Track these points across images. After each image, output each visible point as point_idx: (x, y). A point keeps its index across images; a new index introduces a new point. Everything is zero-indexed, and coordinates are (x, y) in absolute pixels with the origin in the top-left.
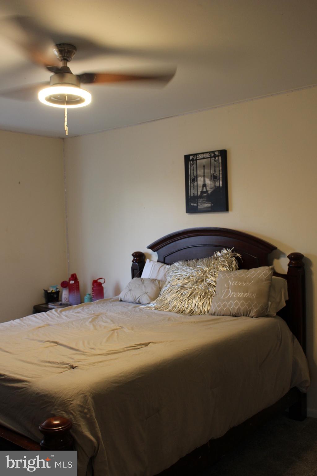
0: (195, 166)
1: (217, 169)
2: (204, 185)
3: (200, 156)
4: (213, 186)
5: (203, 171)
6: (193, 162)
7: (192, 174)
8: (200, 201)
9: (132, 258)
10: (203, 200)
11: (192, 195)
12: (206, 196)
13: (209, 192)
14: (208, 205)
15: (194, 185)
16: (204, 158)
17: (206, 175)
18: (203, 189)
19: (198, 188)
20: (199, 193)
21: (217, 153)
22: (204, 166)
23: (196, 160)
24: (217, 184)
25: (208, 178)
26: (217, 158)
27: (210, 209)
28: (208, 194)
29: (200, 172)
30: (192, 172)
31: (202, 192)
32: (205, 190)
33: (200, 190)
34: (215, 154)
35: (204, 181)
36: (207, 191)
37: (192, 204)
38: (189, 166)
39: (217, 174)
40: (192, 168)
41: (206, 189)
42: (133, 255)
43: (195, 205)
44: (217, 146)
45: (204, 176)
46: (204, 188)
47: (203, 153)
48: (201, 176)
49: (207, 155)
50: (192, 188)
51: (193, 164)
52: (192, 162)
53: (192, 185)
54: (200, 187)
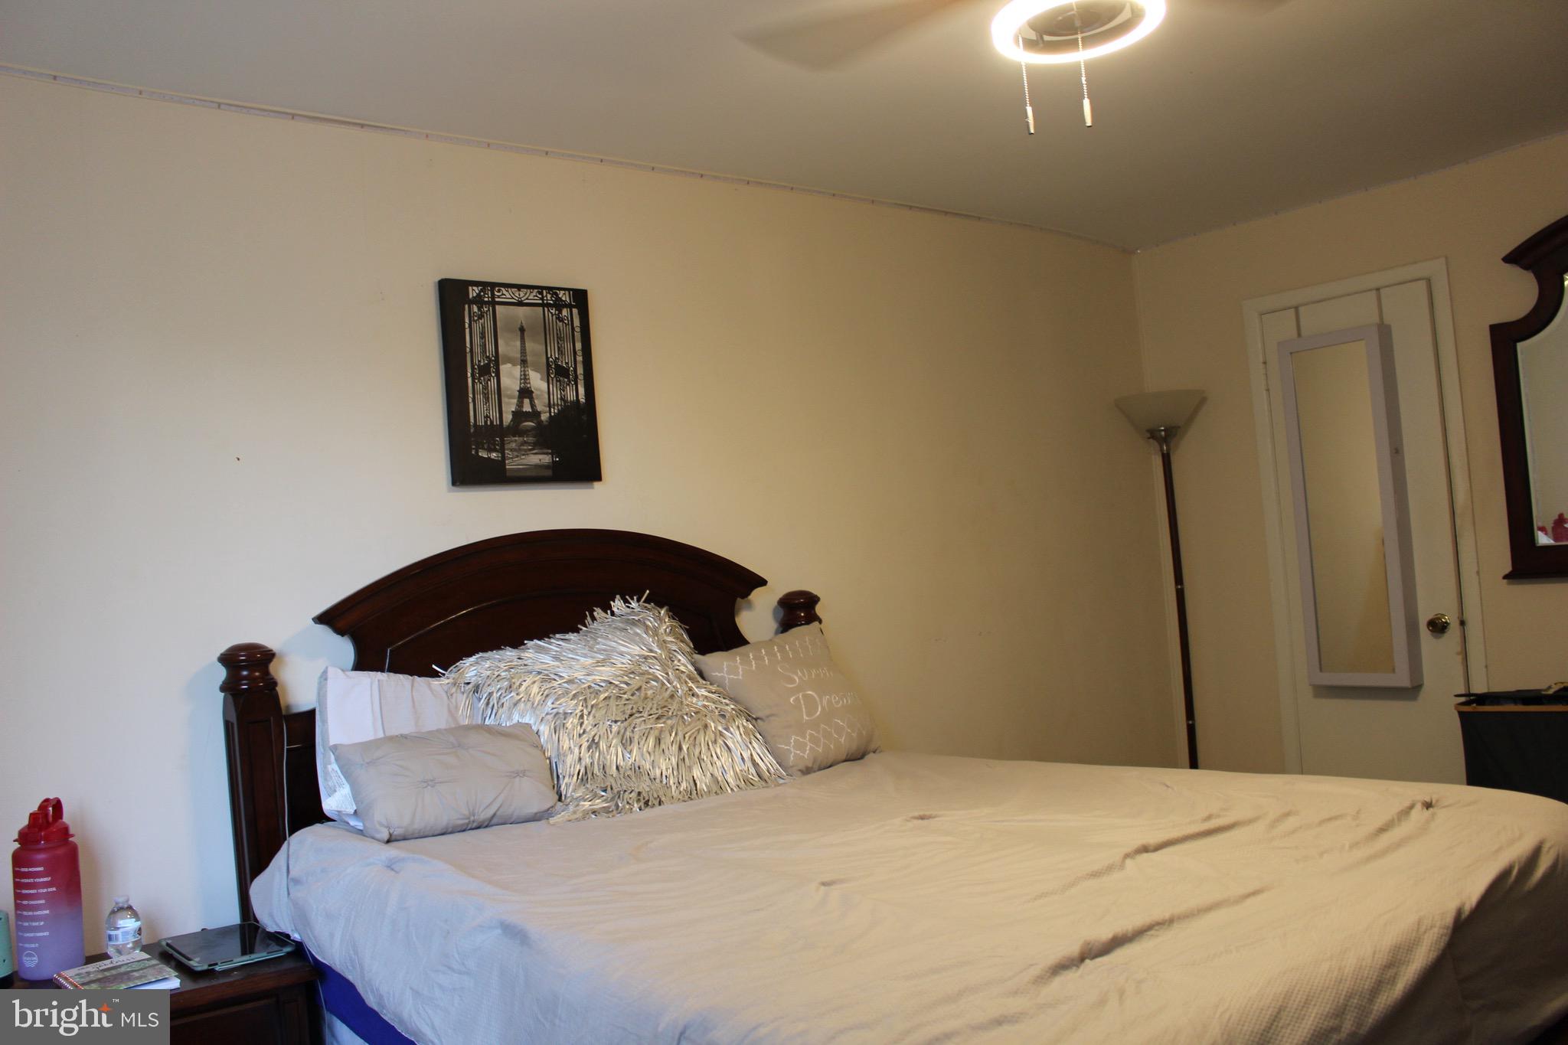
0: (487, 322)
1: (568, 346)
2: (525, 393)
3: (507, 295)
4: (556, 397)
5: (518, 343)
6: (479, 309)
7: (477, 350)
8: (513, 445)
10: (525, 443)
11: (481, 422)
12: (533, 428)
13: (544, 417)
14: (543, 459)
15: (485, 388)
16: (520, 304)
17: (529, 358)
18: (520, 404)
19: (504, 400)
20: (508, 418)
21: (565, 297)
22: (522, 330)
23: (493, 303)
24: (570, 395)
25: (536, 370)
26: (565, 312)
27: (549, 473)
28: (540, 423)
29: (509, 346)
30: (477, 340)
31: (518, 415)
32: (527, 408)
33: (510, 406)
34: (558, 299)
35: (525, 378)
36: (535, 414)
37: (483, 454)
38: (467, 320)
39: (566, 361)
40: (476, 328)
41: (533, 405)
42: (222, 657)
43: (494, 455)
44: (564, 276)
45: (524, 362)
46: (527, 401)
47: (519, 287)
48: (510, 360)
49: (532, 297)
50: (480, 397)
51: (481, 317)
52: (475, 309)
53: (479, 387)
54: (511, 397)
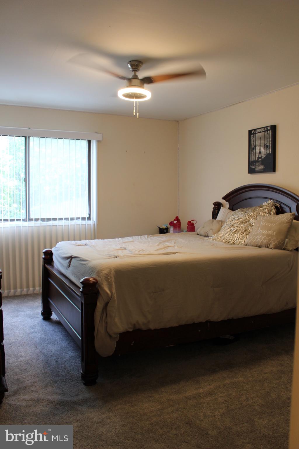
0: (254, 138)
1: (269, 140)
2: (260, 152)
3: (258, 131)
4: (266, 152)
5: (259, 142)
6: (254, 135)
7: (253, 144)
8: (257, 165)
9: (213, 206)
10: (259, 164)
11: (252, 160)
12: (261, 160)
13: (263, 158)
14: (261, 167)
15: (253, 152)
16: (260, 132)
17: (261, 144)
18: (259, 155)
19: (256, 155)
20: (257, 158)
21: (269, 128)
22: (260, 138)
23: (256, 133)
24: (268, 152)
25: (262, 147)
26: (269, 132)
27: (263, 170)
28: (262, 159)
29: (258, 143)
30: (253, 142)
31: (259, 158)
32: (260, 156)
33: (257, 156)
34: (268, 129)
35: (260, 149)
36: (261, 157)
37: (252, 167)
38: (251, 138)
39: (268, 144)
40: (253, 140)
41: (261, 155)
42: (213, 204)
43: (254, 167)
44: (269, 123)
45: (260, 146)
46: (260, 154)
47: (260, 128)
48: (258, 146)
49: (262, 130)
50: (252, 155)
51: (254, 137)
52: (253, 135)
53: (252, 152)
54: (257, 154)
